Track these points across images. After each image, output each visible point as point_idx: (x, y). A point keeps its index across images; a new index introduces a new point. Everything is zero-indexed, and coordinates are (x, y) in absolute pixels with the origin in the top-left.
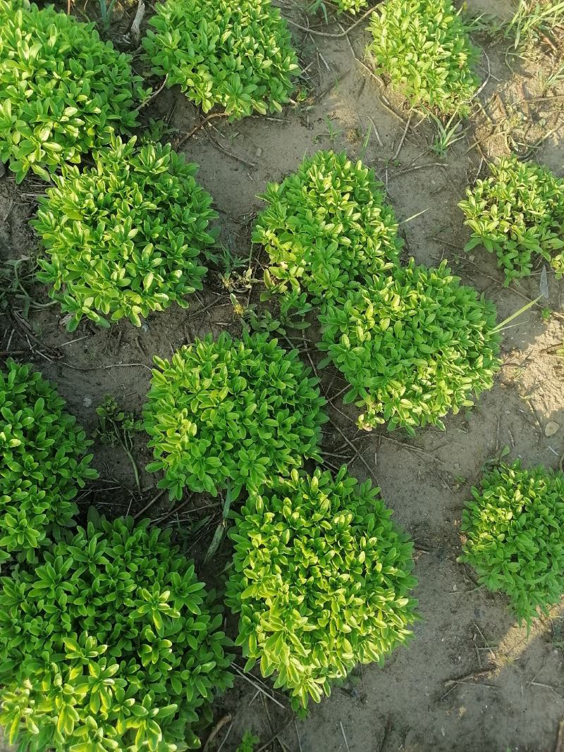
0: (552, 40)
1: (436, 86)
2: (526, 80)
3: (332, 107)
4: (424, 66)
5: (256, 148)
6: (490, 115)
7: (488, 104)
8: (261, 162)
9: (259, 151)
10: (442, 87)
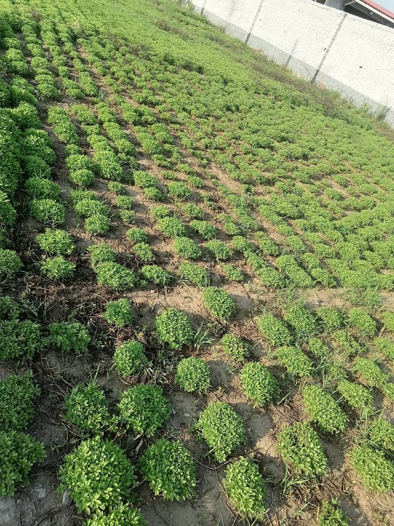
0: (300, 492)
1: (249, 507)
2: (288, 508)
3: (205, 501)
4: (245, 497)
5: (171, 513)
6: (271, 522)
7: (271, 516)
8: (171, 521)
9: (172, 515)
10: (251, 508)
